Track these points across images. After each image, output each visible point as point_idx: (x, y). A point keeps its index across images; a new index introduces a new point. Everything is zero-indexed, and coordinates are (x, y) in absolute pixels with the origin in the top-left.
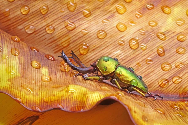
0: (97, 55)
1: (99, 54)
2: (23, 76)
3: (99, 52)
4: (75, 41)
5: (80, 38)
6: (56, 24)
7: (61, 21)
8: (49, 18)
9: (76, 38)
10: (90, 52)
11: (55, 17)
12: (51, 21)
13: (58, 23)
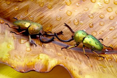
0: (57, 29)
1: (58, 29)
2: (16, 49)
3: (58, 28)
4: (44, 23)
5: (47, 21)
6: (34, 14)
7: (36, 12)
8: (30, 11)
9: (45, 21)
10: (53, 28)
11: (33, 11)
12: (31, 13)
13: (35, 14)
